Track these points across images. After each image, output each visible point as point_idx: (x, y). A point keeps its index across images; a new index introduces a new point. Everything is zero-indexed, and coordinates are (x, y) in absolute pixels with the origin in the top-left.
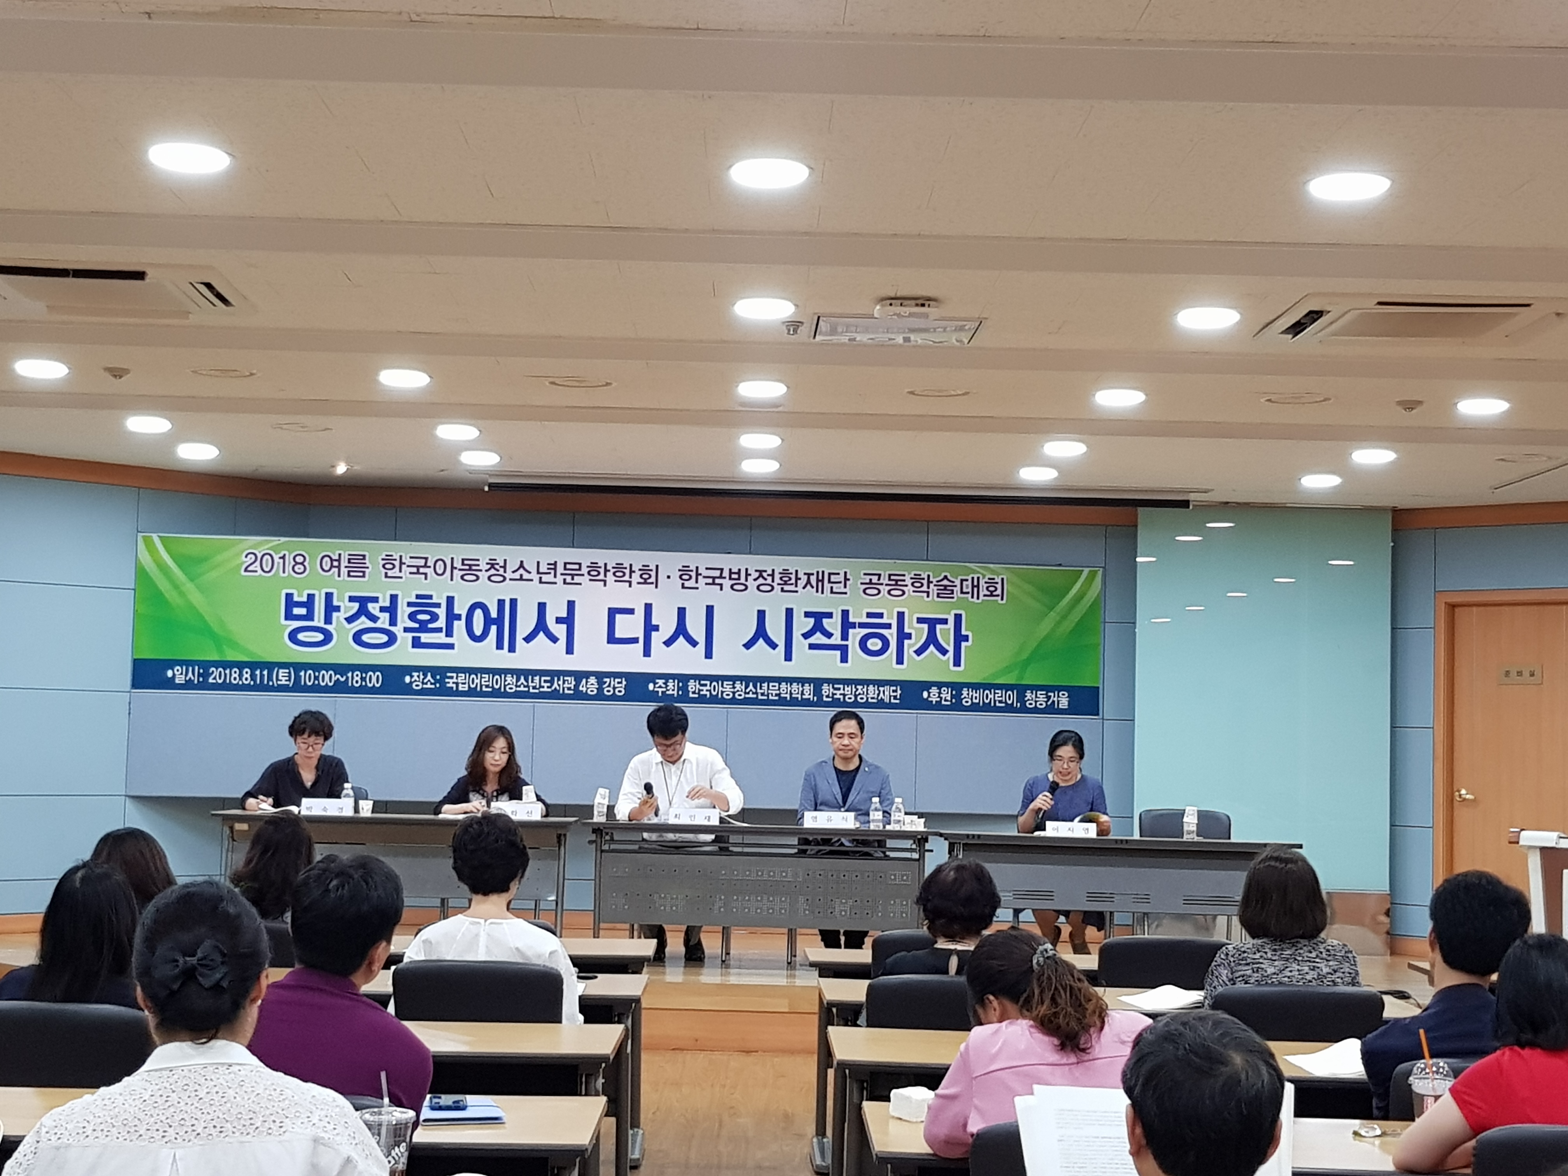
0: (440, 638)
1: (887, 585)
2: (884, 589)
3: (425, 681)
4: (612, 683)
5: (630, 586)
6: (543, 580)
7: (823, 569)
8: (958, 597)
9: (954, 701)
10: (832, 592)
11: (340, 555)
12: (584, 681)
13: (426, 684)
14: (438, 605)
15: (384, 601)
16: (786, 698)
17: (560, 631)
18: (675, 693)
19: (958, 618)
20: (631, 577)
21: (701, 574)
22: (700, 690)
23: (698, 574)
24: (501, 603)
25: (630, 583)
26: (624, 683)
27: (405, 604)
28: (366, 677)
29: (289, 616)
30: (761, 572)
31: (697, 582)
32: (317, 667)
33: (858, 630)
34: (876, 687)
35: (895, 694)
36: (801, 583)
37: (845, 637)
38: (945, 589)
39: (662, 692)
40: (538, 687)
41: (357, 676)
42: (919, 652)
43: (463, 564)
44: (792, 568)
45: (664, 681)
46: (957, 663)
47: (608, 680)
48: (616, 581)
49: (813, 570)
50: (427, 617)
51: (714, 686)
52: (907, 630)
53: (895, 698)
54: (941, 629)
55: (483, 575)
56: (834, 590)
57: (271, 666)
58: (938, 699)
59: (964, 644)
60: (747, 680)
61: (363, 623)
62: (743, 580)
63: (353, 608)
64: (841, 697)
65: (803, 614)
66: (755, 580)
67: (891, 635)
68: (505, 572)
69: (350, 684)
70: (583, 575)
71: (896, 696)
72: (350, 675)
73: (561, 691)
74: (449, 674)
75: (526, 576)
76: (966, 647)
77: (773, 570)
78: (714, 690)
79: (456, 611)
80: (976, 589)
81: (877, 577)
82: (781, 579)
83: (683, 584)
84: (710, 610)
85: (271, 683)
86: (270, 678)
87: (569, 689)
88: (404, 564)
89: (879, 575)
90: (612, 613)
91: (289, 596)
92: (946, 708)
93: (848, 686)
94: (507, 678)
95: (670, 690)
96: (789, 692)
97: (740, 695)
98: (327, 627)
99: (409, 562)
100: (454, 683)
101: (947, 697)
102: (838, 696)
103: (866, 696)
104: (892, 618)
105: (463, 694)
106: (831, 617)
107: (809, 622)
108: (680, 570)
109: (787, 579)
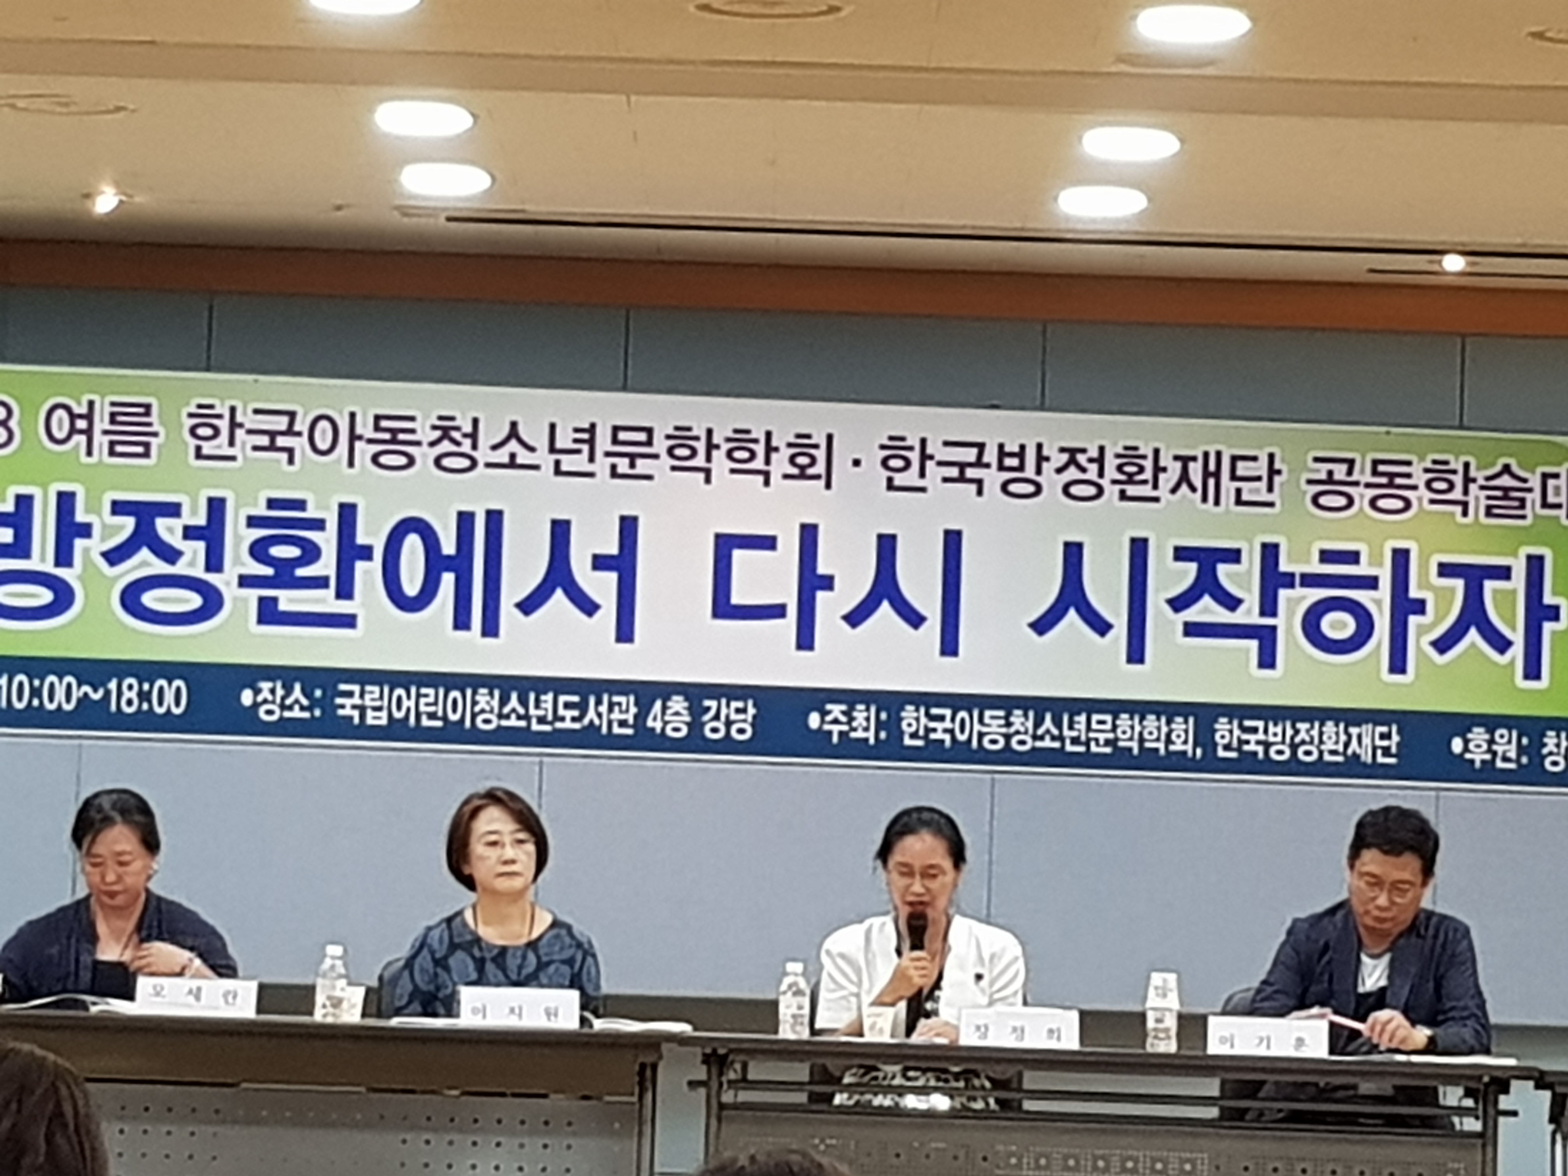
0: (323, 601)
1: (1368, 485)
2: (1362, 496)
3: (288, 702)
4: (724, 711)
5: (767, 483)
6: (564, 467)
7: (1219, 447)
8: (1536, 516)
9: (1524, 760)
10: (1239, 502)
11: (91, 404)
12: (658, 704)
13: (290, 708)
14: (319, 525)
15: (194, 512)
16: (1131, 749)
17: (603, 587)
18: (871, 735)
19: (1535, 564)
20: (768, 462)
21: (931, 457)
22: (928, 730)
23: (925, 457)
24: (465, 520)
25: (767, 475)
26: (751, 711)
27: (243, 521)
28: (150, 692)
30: (1073, 452)
31: (922, 474)
32: (36, 667)
33: (1299, 591)
34: (1342, 726)
35: (1385, 743)
36: (1167, 480)
37: (1269, 607)
38: (1506, 497)
39: (841, 733)
40: (550, 717)
41: (130, 687)
42: (1443, 645)
43: (377, 428)
44: (1146, 445)
45: (844, 707)
46: (1533, 671)
47: (713, 704)
48: (732, 471)
49: (1194, 447)
50: (292, 552)
51: (963, 721)
52: (1414, 593)
53: (1386, 751)
54: (1494, 591)
55: (424, 455)
56: (1245, 497)
58: (1488, 757)
59: (1548, 627)
60: (1037, 706)
61: (144, 564)
62: (1030, 472)
63: (122, 527)
64: (1260, 749)
65: (1171, 553)
66: (1059, 471)
67: (1378, 603)
68: (474, 447)
69: (114, 708)
70: (656, 456)
71: (1389, 747)
72: (113, 685)
73: (604, 730)
74: (343, 687)
75: (523, 457)
76: (1554, 633)
77: (1102, 449)
78: (962, 730)
79: (361, 539)
81: (1344, 467)
82: (1120, 468)
83: (890, 480)
84: (953, 540)
87: (623, 724)
88: (241, 425)
89: (1351, 463)
90: (725, 545)
92: (1506, 778)
93: (1276, 725)
94: (478, 698)
95: (860, 730)
96: (1136, 736)
97: (1022, 743)
98: (61, 572)
99: (253, 421)
100: (354, 707)
101: (1509, 751)
102: (1251, 747)
103: (1318, 747)
104: (1381, 565)
105: (375, 733)
106: (1238, 561)
107: (1187, 572)
108: (883, 447)
109: (1135, 469)
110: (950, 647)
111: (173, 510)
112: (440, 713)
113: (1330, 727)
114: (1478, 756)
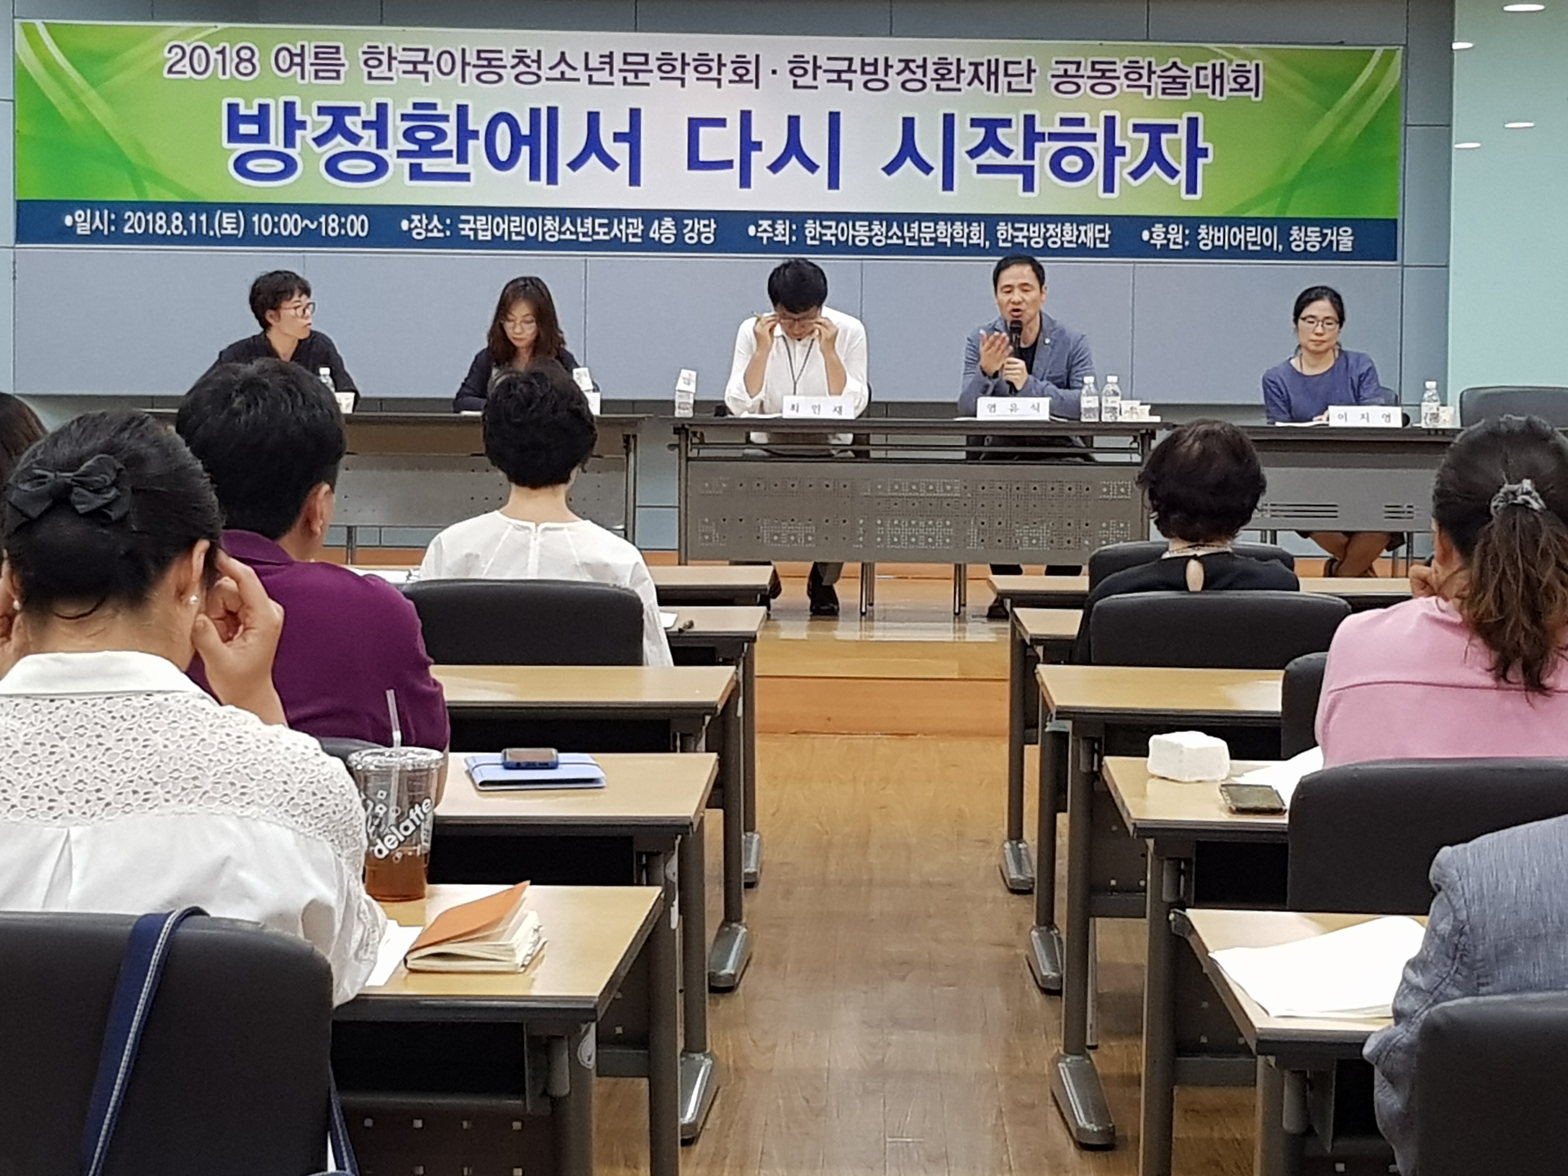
0: (449, 165)
1: (1089, 77)
3: (430, 227)
4: (696, 226)
5: (719, 86)
7: (997, 56)
8: (1192, 93)
9: (1187, 243)
10: (1010, 89)
11: (303, 47)
12: (656, 223)
13: (431, 231)
14: (445, 118)
15: (368, 113)
16: (946, 243)
17: (620, 152)
18: (787, 239)
19: (1193, 123)
20: (719, 73)
21: (820, 67)
22: (821, 235)
23: (816, 67)
24: (535, 113)
25: (719, 81)
26: (713, 226)
27: (399, 118)
28: (346, 223)
29: (234, 136)
30: (907, 62)
31: (815, 78)
32: (276, 209)
33: (1048, 144)
34: (1075, 225)
35: (1102, 235)
36: (966, 77)
37: (1029, 153)
38: (1174, 82)
39: (768, 238)
41: (333, 220)
42: (1136, 174)
43: (479, 58)
44: (952, 55)
45: (770, 222)
46: (1192, 188)
47: (690, 222)
49: (981, 57)
50: (429, 135)
51: (843, 229)
52: (1118, 143)
53: (1102, 240)
54: (1167, 140)
55: (509, 74)
56: (1014, 87)
57: (210, 208)
58: (1165, 242)
59: (1201, 161)
60: (888, 218)
61: (339, 145)
62: (881, 75)
63: (324, 123)
64: (1025, 241)
65: (968, 122)
66: (899, 74)
67: (1096, 149)
68: (539, 68)
69: (324, 233)
70: (651, 71)
71: (1104, 238)
72: (322, 219)
73: (624, 240)
74: (463, 217)
75: (569, 73)
76: (1204, 165)
77: (925, 60)
78: (843, 235)
79: (471, 127)
80: (1218, 81)
81: (1074, 67)
82: (936, 71)
83: (795, 82)
84: (834, 118)
85: (212, 233)
86: (210, 226)
87: (635, 235)
88: (395, 58)
89: (1078, 64)
90: (695, 125)
91: (233, 108)
92: (1176, 254)
93: (1034, 226)
94: (546, 222)
95: (780, 235)
96: (949, 235)
97: (879, 241)
98: (288, 151)
99: (402, 56)
100: (470, 229)
101: (1177, 238)
102: (1020, 240)
103: (1060, 239)
104: (1098, 126)
105: (484, 245)
106: (1010, 126)
107: (978, 134)
108: (790, 62)
109: (945, 72)
111: (355, 111)
112: (523, 232)
114: (1159, 242)
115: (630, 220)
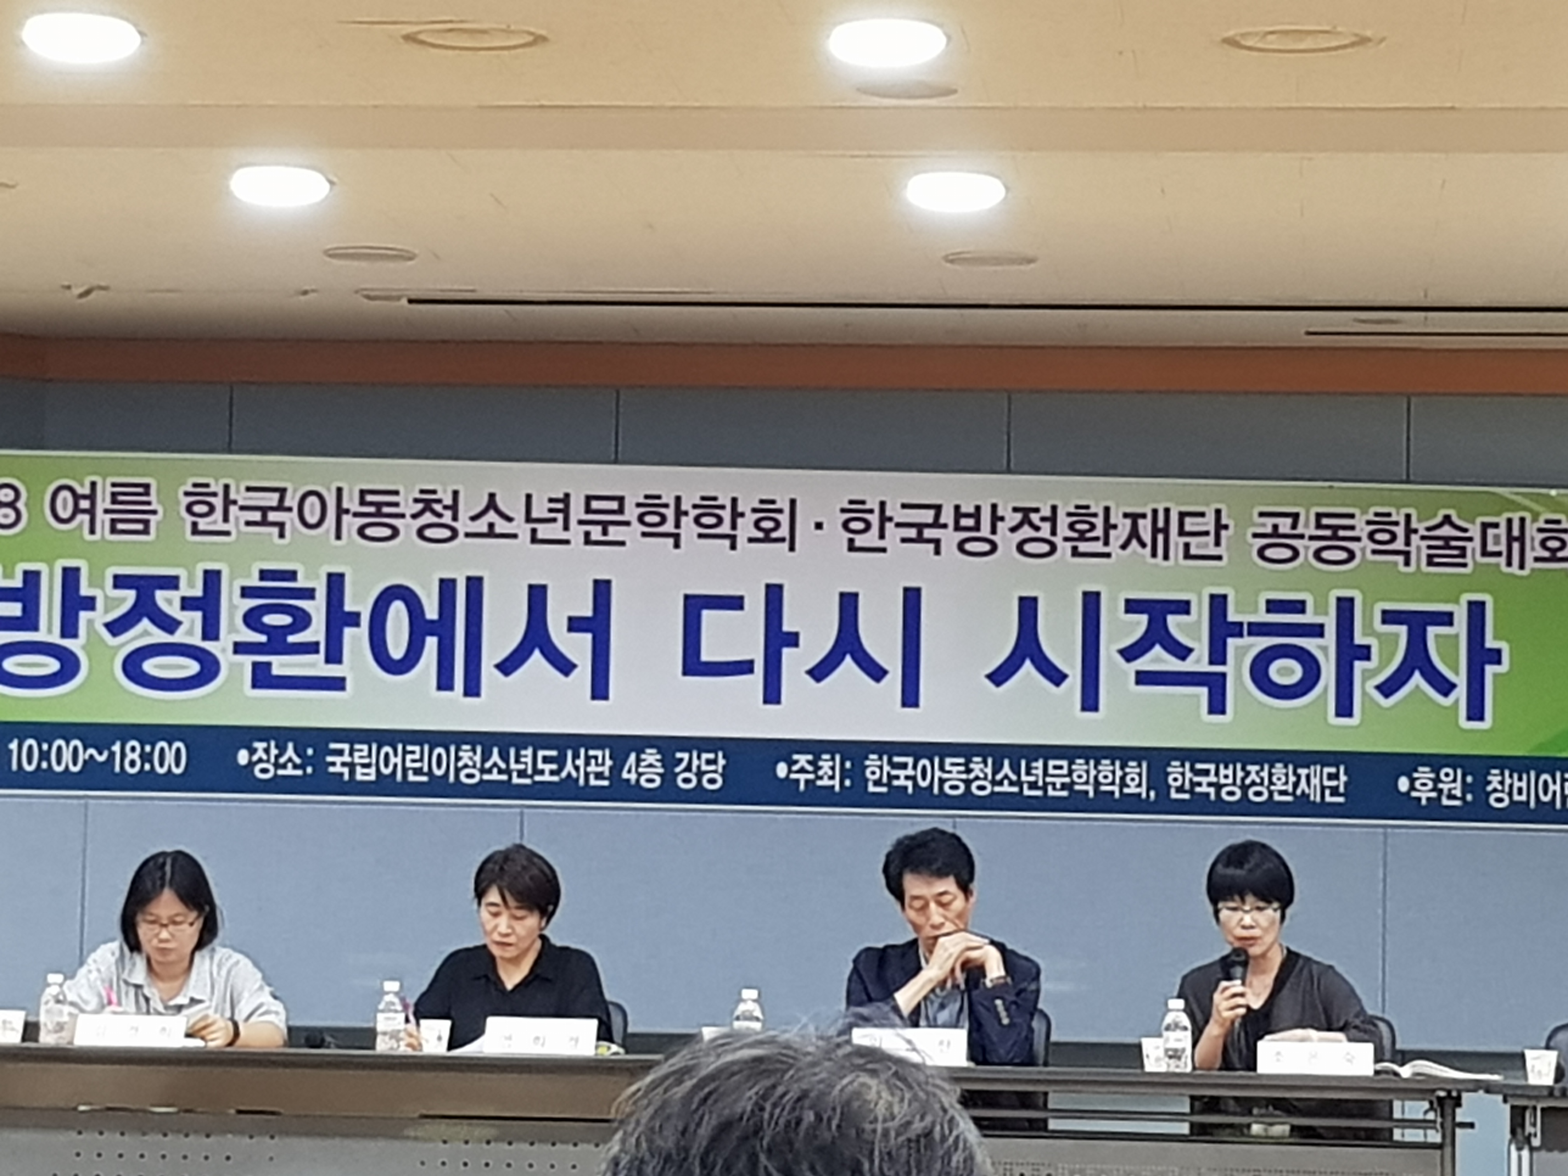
0: (313, 665)
1: (1312, 538)
2: (1306, 548)
3: (282, 760)
4: (695, 762)
5: (733, 547)
6: (540, 535)
7: (1167, 505)
8: (1476, 564)
9: (1469, 797)
10: (1187, 556)
11: (93, 485)
12: (633, 757)
13: (284, 766)
14: (309, 594)
15: (191, 585)
16: (1087, 792)
17: (578, 647)
18: (836, 783)
19: (1476, 610)
20: (734, 526)
21: (890, 519)
22: (891, 777)
23: (884, 519)
24: (447, 587)
25: (733, 539)
26: (722, 762)
27: (237, 592)
28: (152, 753)
30: (1026, 512)
31: (882, 536)
32: (46, 731)
33: (1247, 640)
34: (1291, 767)
35: (1334, 783)
36: (1118, 536)
37: (1218, 655)
38: (1447, 547)
39: (807, 782)
40: (530, 772)
41: (133, 751)
42: (1387, 688)
43: (363, 503)
44: (1097, 503)
45: (810, 757)
46: (1476, 712)
47: (685, 756)
48: (700, 536)
49: (1142, 505)
50: (284, 620)
51: (924, 768)
52: (1359, 640)
53: (1335, 791)
54: (1437, 636)
55: (407, 526)
56: (1193, 551)
58: (1434, 794)
59: (1490, 670)
60: (996, 753)
61: (146, 633)
62: (985, 531)
63: (123, 600)
64: (1212, 791)
65: (1122, 606)
66: (1013, 530)
67: (1324, 649)
68: (455, 518)
69: (117, 769)
70: (627, 523)
71: (1337, 787)
72: (116, 748)
73: (582, 782)
74: (333, 746)
75: (501, 527)
76: (1496, 676)
77: (1054, 508)
78: (924, 778)
79: (348, 607)
80: (1516, 546)
81: (1289, 521)
82: (1071, 526)
83: (851, 541)
84: (912, 597)
87: (599, 776)
88: (235, 502)
89: (1295, 516)
90: (694, 606)
92: (1451, 814)
93: (1226, 767)
94: (461, 754)
95: (826, 777)
96: (1092, 780)
97: (981, 788)
98: (67, 643)
99: (245, 499)
100: (344, 764)
101: (1455, 788)
102: (1204, 789)
103: (1268, 788)
104: (1326, 613)
105: (364, 789)
106: (1187, 612)
107: (1139, 623)
108: (843, 511)
109: (1086, 527)
110: (910, 698)
111: (171, 583)
112: (426, 769)
113: (1279, 769)
114: (1424, 795)
115: (592, 753)
